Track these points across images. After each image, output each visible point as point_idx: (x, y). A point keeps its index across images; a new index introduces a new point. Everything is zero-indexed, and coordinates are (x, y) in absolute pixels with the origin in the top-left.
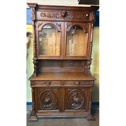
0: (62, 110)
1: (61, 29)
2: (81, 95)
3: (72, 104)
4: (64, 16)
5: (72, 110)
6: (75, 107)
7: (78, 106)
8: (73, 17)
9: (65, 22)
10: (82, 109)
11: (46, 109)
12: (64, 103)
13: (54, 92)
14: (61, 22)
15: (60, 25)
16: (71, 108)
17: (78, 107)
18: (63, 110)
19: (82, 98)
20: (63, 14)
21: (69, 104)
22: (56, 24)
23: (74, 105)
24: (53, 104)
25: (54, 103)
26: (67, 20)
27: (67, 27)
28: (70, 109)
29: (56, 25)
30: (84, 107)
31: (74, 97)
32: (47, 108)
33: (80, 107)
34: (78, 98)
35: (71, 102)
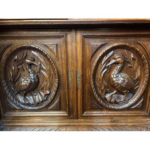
0: (75, 113)
2: (136, 64)
3: (107, 93)
5: (105, 113)
6: (116, 102)
7: (125, 100)
10: (136, 109)
11: (26, 107)
12: (79, 91)
13: (46, 51)
16: (102, 105)
17: (125, 102)
18: (79, 113)
19: (138, 74)
21: (97, 92)
23: (111, 96)
24: (48, 92)
25: (50, 89)
28: (101, 108)
30: (144, 103)
31: (115, 72)
32: (29, 105)
33: (131, 102)
34: (127, 73)
35: (103, 88)
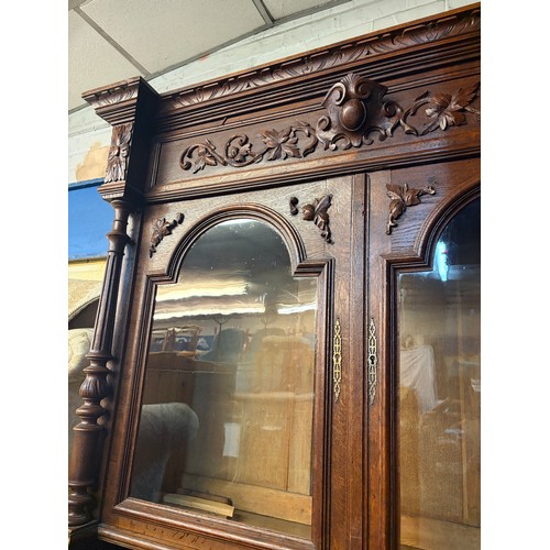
1: (328, 239)
4: (361, 126)
8: (454, 113)
9: (372, 175)
14: (329, 182)
15: (319, 213)
20: (347, 109)
22: (284, 209)
26: (388, 152)
27: (397, 218)
29: (288, 216)
